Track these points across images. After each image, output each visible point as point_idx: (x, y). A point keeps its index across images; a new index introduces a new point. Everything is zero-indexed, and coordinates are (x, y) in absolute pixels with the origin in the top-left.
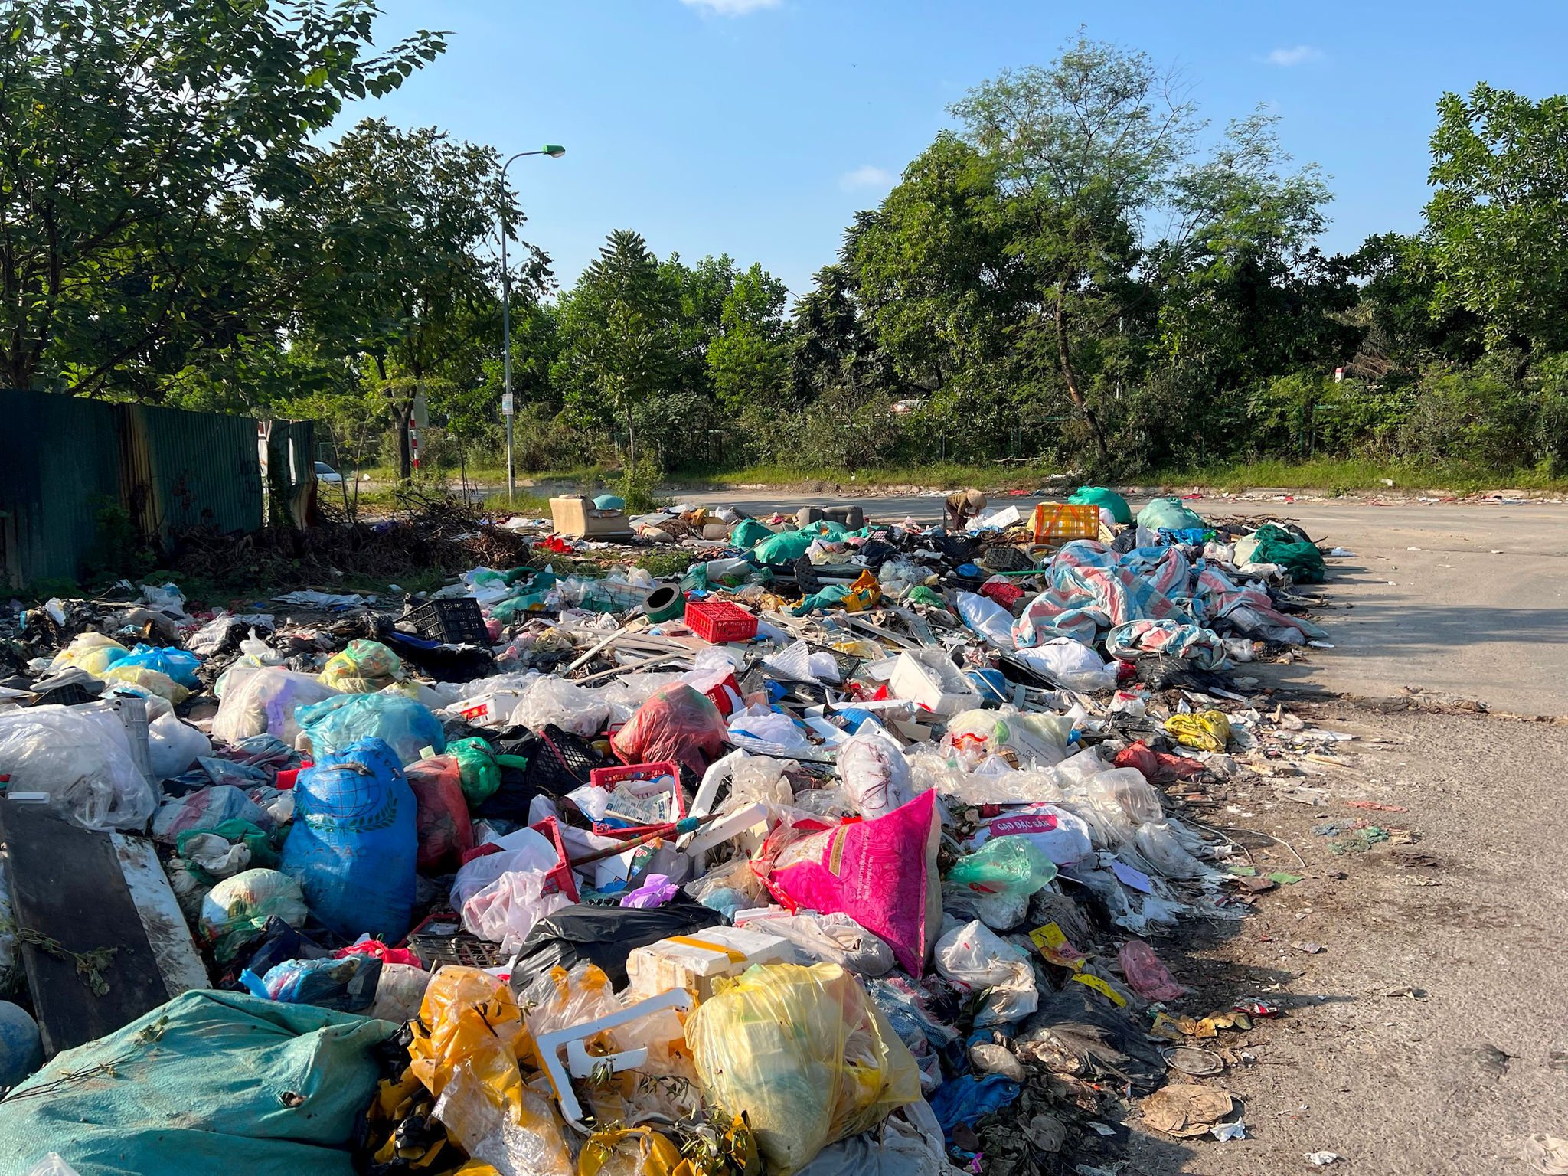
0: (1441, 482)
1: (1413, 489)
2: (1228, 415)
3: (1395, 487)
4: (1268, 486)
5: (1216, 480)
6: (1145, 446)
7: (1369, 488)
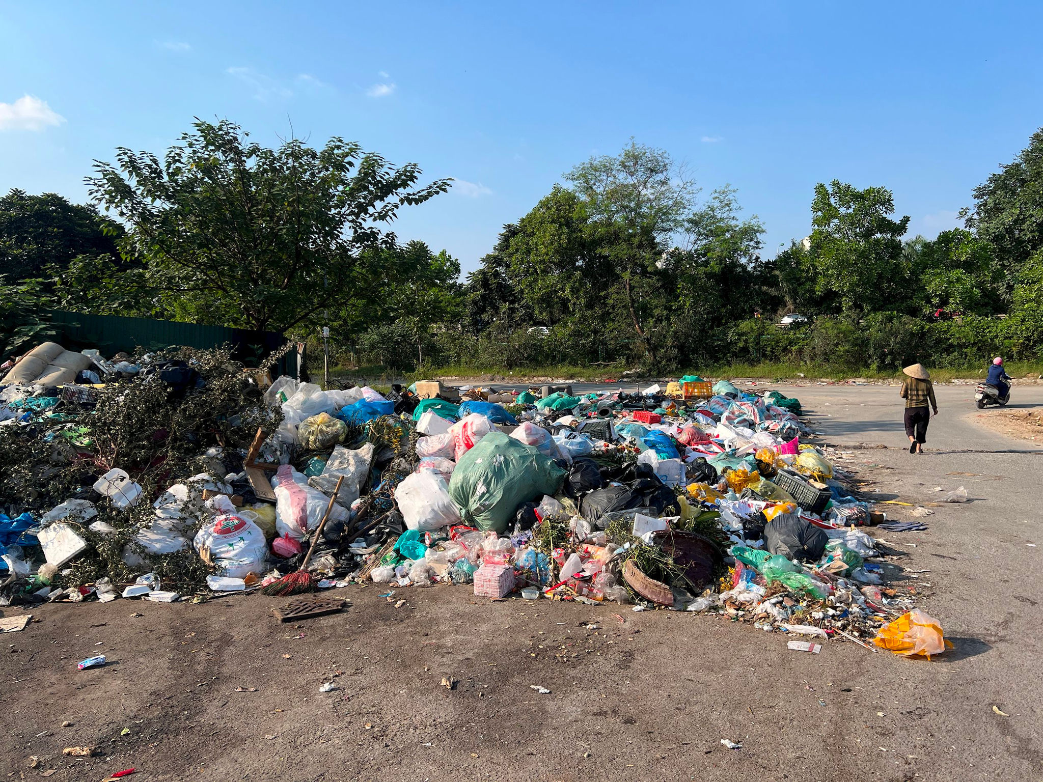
0: (826, 375)
1: (813, 379)
2: (718, 340)
3: (805, 377)
4: (742, 377)
5: (715, 374)
6: (676, 357)
7: (793, 378)
